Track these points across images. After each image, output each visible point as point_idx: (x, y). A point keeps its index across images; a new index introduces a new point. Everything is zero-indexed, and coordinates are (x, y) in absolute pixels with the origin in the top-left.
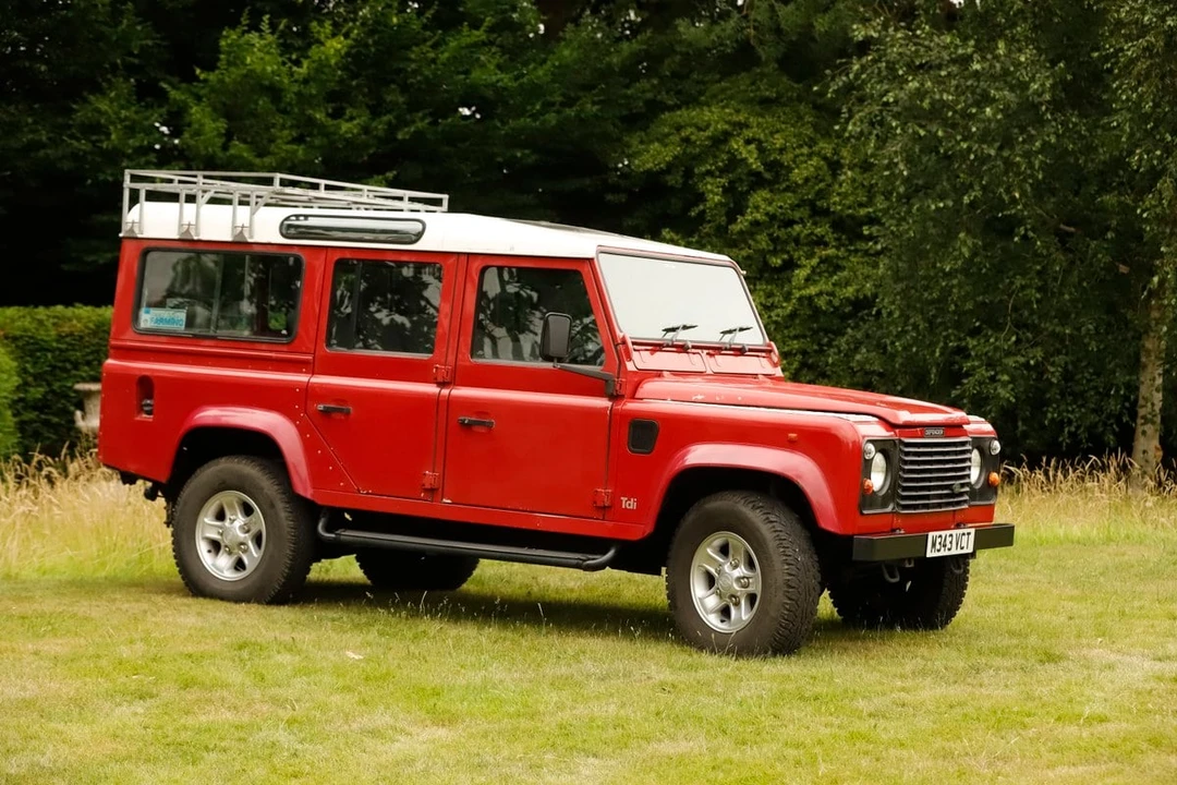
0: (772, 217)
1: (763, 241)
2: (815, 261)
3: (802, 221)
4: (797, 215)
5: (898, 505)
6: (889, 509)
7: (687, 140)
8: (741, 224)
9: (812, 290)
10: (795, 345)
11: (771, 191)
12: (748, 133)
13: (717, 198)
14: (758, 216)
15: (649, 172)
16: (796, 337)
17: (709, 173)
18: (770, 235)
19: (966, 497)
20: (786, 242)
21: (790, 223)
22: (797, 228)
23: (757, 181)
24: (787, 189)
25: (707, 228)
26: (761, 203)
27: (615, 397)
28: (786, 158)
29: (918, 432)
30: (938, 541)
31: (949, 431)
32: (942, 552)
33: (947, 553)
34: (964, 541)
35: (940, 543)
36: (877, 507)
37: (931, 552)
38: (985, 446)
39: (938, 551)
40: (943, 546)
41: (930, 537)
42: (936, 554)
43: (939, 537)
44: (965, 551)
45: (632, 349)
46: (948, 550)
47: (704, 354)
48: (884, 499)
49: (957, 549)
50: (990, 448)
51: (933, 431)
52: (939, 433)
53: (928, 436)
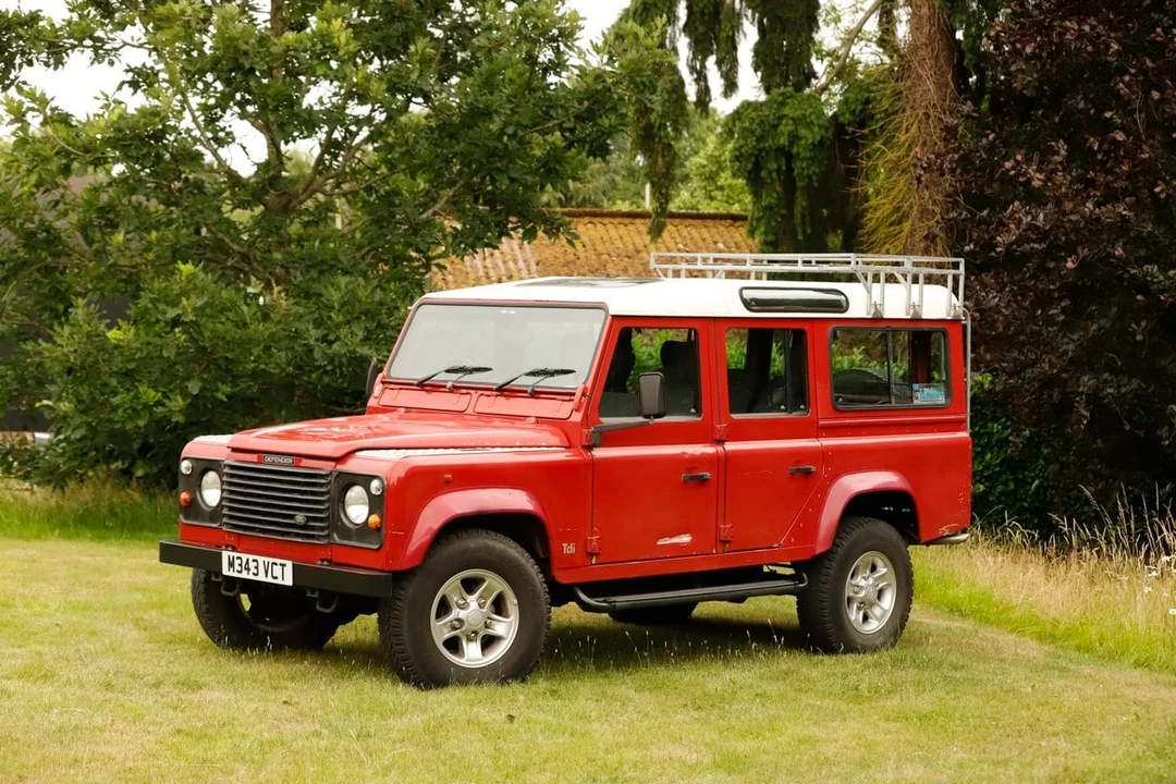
6: (216, 525)
19: (327, 532)
29: (254, 457)
30: (237, 562)
31: (305, 462)
32: (244, 575)
33: (251, 577)
34: (277, 570)
35: (240, 565)
36: (204, 521)
37: (229, 571)
38: (364, 484)
39: (238, 572)
40: (245, 569)
41: (225, 556)
42: (236, 575)
43: (237, 558)
44: (280, 582)
45: (377, 387)
46: (254, 574)
47: (476, 395)
48: (213, 514)
49: (267, 576)
50: (372, 487)
51: (276, 459)
52: (286, 461)
53: (268, 463)
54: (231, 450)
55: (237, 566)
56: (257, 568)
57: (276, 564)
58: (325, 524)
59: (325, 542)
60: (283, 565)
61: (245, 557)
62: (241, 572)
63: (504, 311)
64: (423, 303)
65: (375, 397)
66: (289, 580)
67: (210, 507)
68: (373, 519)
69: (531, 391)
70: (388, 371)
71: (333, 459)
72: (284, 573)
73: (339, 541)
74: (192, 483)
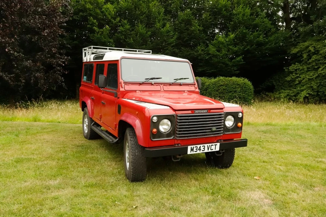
0: (316, 60)
1: (314, 64)
2: (324, 67)
3: (322, 60)
4: (321, 59)
5: (176, 136)
6: (171, 138)
7: (301, 48)
8: (310, 61)
9: (322, 72)
10: (319, 81)
11: (317, 55)
12: (313, 46)
13: (305, 57)
14: (313, 59)
15: (294, 53)
16: (319, 80)
17: (305, 53)
18: (315, 63)
19: (222, 132)
20: (319, 64)
21: (319, 60)
22: (321, 61)
23: (314, 54)
24: (320, 55)
25: (303, 62)
26: (314, 57)
27: (118, 98)
28: (320, 49)
29: (190, 112)
31: (212, 111)
34: (213, 147)
35: (197, 149)
36: (163, 138)
37: (191, 152)
38: (235, 115)
39: (195, 151)
40: (199, 150)
41: (189, 148)
42: (194, 153)
43: (195, 147)
44: (214, 150)
45: (123, 85)
46: (202, 151)
47: (162, 86)
48: (169, 135)
49: (208, 150)
50: (238, 115)
51: (200, 111)
52: (204, 111)
53: (197, 113)
54: (175, 110)
55: (195, 150)
56: (204, 148)
57: (213, 145)
58: (222, 129)
59: (222, 134)
60: (216, 145)
61: (198, 146)
62: (197, 151)
63: (156, 62)
64: (123, 58)
65: (122, 88)
66: (218, 149)
67: (165, 132)
68: (240, 124)
69: (182, 84)
70: (122, 79)
71: (222, 109)
72: (216, 147)
73: (226, 133)
74: (157, 125)
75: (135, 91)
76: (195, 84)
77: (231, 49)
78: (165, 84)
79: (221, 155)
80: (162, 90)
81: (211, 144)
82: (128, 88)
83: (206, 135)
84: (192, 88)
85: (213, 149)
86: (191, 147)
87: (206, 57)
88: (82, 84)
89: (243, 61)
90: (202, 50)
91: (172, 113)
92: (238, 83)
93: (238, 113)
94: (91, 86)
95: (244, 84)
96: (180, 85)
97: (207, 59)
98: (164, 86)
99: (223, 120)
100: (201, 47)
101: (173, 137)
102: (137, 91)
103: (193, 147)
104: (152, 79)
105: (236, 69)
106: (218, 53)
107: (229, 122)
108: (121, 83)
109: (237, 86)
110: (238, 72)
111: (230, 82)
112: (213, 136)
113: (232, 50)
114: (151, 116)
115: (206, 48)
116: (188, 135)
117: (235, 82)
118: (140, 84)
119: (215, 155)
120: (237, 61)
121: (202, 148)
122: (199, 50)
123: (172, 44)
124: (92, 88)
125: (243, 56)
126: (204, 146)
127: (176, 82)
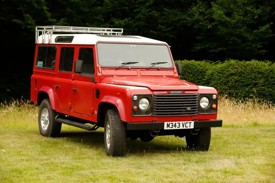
5: (154, 114)
6: (150, 115)
19: (197, 112)
27: (96, 83)
29: (166, 92)
30: (171, 125)
31: (186, 92)
32: (174, 128)
33: (177, 128)
34: (188, 125)
35: (172, 125)
36: (143, 114)
37: (167, 128)
38: (209, 96)
39: (171, 128)
40: (174, 126)
41: (166, 124)
42: (170, 129)
43: (171, 123)
44: (189, 128)
45: (100, 70)
46: (178, 127)
47: (139, 70)
48: (147, 112)
49: (183, 127)
50: (212, 97)
51: (175, 92)
52: (179, 92)
53: (172, 94)
54: (153, 91)
55: (171, 126)
56: (179, 125)
57: (188, 123)
58: (197, 109)
59: (197, 114)
60: (190, 123)
61: (174, 123)
62: (172, 127)
64: (99, 42)
65: (100, 73)
66: (192, 127)
67: (144, 110)
68: (214, 106)
69: (160, 68)
70: (99, 64)
71: (197, 90)
72: (190, 125)
73: (201, 114)
74: (137, 103)
75: (112, 76)
76: (174, 69)
77: (250, 11)
78: (142, 69)
79: (197, 134)
80: (139, 75)
81: (185, 122)
82: (105, 73)
83: (182, 114)
84: (171, 73)
85: (187, 127)
86: (167, 123)
87: (207, 26)
88: (35, 72)
89: (271, 33)
90: (201, 13)
91: (149, 93)
92: (261, 70)
93: (213, 94)
94: (52, 73)
95: (271, 71)
96: (158, 69)
97: (210, 28)
98: (141, 71)
99: (197, 100)
100: (199, 8)
101: (151, 114)
102: (114, 76)
103: (169, 123)
104: (128, 63)
105: (261, 46)
106: (228, 19)
107: (204, 103)
108: (98, 68)
109: (258, 75)
110: (264, 51)
111: (247, 69)
112: (188, 115)
113: (252, 13)
114: (132, 95)
115: (206, 10)
116: (165, 113)
117: (254, 69)
118: (117, 69)
119: (191, 134)
120: (261, 32)
121: (177, 125)
122: (195, 13)
123: (148, 4)
124: (54, 75)
125: (272, 23)
126: (179, 123)
127: (154, 66)
